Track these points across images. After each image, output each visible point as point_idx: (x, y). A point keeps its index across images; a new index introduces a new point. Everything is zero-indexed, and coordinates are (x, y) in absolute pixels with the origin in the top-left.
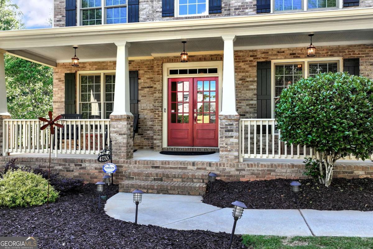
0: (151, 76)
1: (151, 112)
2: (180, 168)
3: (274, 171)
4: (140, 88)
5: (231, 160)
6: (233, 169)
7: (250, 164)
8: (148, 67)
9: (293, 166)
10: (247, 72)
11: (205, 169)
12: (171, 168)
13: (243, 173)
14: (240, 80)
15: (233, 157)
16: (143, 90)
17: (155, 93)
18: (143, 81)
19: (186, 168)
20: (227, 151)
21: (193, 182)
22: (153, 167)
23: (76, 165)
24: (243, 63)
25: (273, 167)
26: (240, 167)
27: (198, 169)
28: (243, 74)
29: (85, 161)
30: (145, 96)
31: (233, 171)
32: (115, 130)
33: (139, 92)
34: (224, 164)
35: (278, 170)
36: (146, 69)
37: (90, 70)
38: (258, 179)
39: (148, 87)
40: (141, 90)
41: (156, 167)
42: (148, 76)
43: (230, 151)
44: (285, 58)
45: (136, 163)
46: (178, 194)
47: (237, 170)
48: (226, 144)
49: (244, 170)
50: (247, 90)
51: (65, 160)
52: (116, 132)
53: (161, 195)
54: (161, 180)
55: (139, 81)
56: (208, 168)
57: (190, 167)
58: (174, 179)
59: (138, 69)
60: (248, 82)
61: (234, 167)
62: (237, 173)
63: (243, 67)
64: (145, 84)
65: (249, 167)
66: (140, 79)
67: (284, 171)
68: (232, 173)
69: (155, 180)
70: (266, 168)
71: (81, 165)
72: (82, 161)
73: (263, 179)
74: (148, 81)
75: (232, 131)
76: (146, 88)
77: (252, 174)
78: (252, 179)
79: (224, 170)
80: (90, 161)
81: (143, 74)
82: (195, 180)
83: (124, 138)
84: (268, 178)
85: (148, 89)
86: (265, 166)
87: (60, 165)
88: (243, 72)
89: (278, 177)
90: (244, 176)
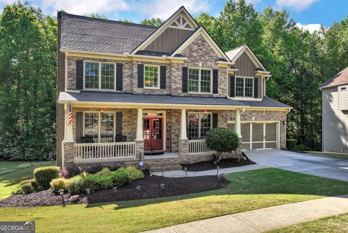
0: (129, 116)
1: (129, 134)
2: (167, 161)
3: (200, 159)
4: (123, 121)
5: (186, 156)
6: (187, 159)
7: (193, 157)
8: (127, 111)
9: (206, 156)
10: (179, 117)
11: (177, 160)
12: (164, 161)
13: (190, 160)
14: (176, 120)
15: (186, 155)
16: (124, 123)
17: (134, 125)
18: (124, 118)
19: (169, 161)
20: (184, 153)
21: (175, 165)
22: (156, 161)
23: (121, 164)
24: (177, 113)
25: (200, 157)
26: (189, 158)
27: (174, 160)
28: (177, 118)
29: (125, 161)
30: (126, 126)
31: (186, 160)
32: (139, 147)
33: (123, 124)
34: (183, 158)
35: (201, 158)
36: (126, 112)
37: (93, 111)
38: (195, 162)
39: (127, 121)
40: (123, 123)
41: (158, 161)
42: (128, 116)
43: (185, 153)
44: (193, 112)
45: (149, 161)
46: (173, 170)
47: (188, 160)
48: (184, 150)
49: (190, 159)
50: (178, 125)
51: (115, 162)
52: (139, 148)
53: (167, 171)
54: (163, 166)
55: (123, 118)
56: (178, 160)
57: (171, 160)
58: (168, 165)
59: (122, 111)
60: (179, 121)
61: (187, 158)
62: (188, 161)
63: (177, 115)
64: (126, 120)
65: (192, 158)
66: (123, 117)
67: (203, 158)
68: (186, 161)
69: (161, 166)
70: (198, 158)
71: (123, 164)
72: (124, 162)
73: (197, 162)
74: (128, 118)
75: (186, 145)
76: (126, 121)
77: (193, 160)
78: (194, 162)
79: (184, 160)
80: (128, 161)
81: (125, 114)
82: (176, 165)
83: (143, 150)
84: (198, 161)
85: (127, 122)
86: (197, 157)
87: (112, 164)
88: (177, 117)
89: (201, 161)
90: (190, 162)
